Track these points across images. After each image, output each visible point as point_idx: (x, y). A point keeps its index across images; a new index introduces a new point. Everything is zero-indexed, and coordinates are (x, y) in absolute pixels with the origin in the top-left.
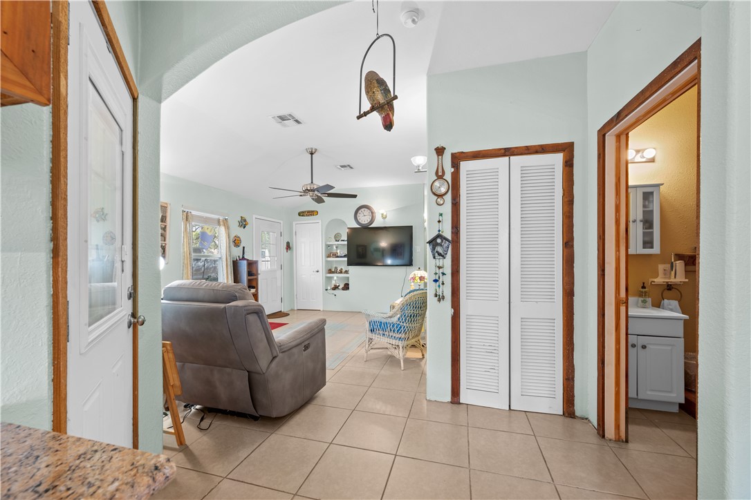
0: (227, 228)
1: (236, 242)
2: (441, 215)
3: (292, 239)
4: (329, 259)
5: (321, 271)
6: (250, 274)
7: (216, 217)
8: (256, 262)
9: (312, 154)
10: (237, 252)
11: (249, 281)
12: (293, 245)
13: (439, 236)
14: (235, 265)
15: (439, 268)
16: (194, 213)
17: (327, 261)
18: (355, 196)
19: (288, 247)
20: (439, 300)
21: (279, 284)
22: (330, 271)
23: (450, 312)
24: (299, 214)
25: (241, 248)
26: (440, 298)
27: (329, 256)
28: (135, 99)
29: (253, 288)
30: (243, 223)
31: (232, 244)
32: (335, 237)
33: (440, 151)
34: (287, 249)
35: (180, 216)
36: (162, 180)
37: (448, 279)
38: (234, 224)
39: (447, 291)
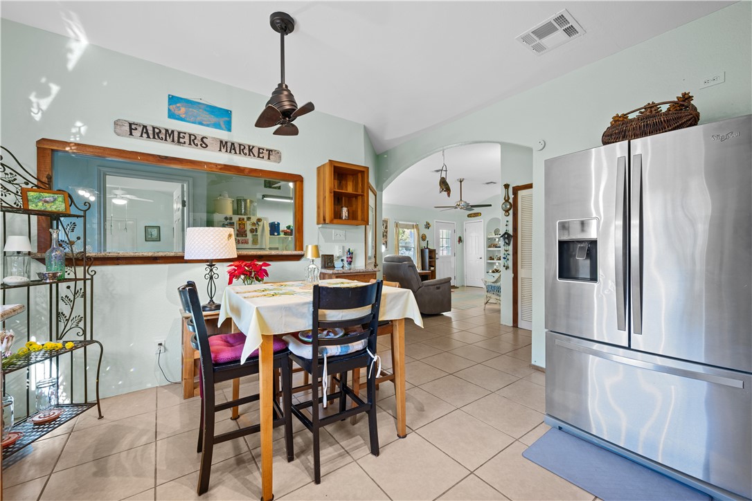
0: (418, 229)
1: (424, 238)
2: (507, 221)
3: (463, 234)
4: (490, 249)
5: (483, 258)
6: (430, 258)
7: (412, 223)
8: (435, 250)
9: (461, 182)
10: (424, 244)
11: (430, 262)
12: (464, 239)
13: (506, 233)
14: (422, 252)
15: (506, 251)
16: (400, 222)
17: (488, 251)
18: (490, 205)
19: (460, 240)
20: (506, 269)
21: (453, 266)
22: (491, 258)
23: (512, 275)
24: (468, 216)
25: (426, 241)
26: (507, 268)
27: (490, 247)
28: (376, 196)
29: (433, 266)
30: (428, 226)
31: (421, 239)
32: (495, 232)
33: (507, 186)
34: (459, 242)
35: (394, 225)
36: (383, 207)
37: (510, 257)
38: (422, 226)
39: (510, 264)
